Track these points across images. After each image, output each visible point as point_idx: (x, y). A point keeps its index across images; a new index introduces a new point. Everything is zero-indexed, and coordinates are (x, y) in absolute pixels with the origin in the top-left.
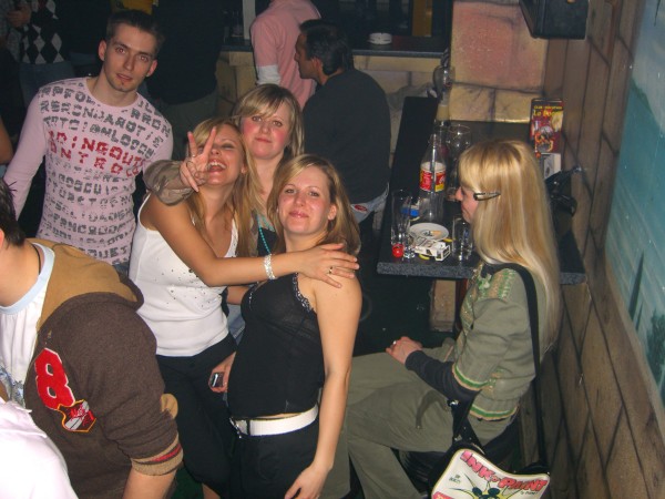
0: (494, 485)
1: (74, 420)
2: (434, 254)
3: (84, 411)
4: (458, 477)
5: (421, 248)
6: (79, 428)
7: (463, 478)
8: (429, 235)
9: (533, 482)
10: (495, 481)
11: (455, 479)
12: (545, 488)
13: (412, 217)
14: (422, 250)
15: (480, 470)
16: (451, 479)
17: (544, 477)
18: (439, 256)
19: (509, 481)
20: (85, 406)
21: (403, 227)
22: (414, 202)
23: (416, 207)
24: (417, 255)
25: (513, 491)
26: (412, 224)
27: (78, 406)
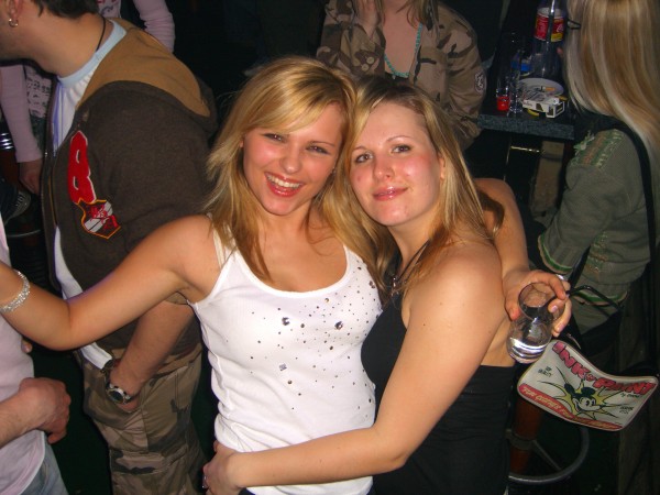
0: (589, 384)
1: (94, 221)
2: (545, 109)
3: (106, 213)
4: (549, 369)
5: (530, 102)
6: (99, 231)
7: (554, 371)
8: (541, 90)
9: (637, 384)
10: (590, 380)
11: (546, 371)
12: (651, 392)
13: (522, 73)
14: (530, 105)
15: (573, 365)
16: (541, 371)
17: (652, 380)
18: (551, 112)
19: (607, 381)
20: (108, 206)
21: (511, 80)
22: (525, 56)
23: (527, 61)
24: (525, 110)
25: (612, 392)
26: (522, 78)
27: (99, 206)
